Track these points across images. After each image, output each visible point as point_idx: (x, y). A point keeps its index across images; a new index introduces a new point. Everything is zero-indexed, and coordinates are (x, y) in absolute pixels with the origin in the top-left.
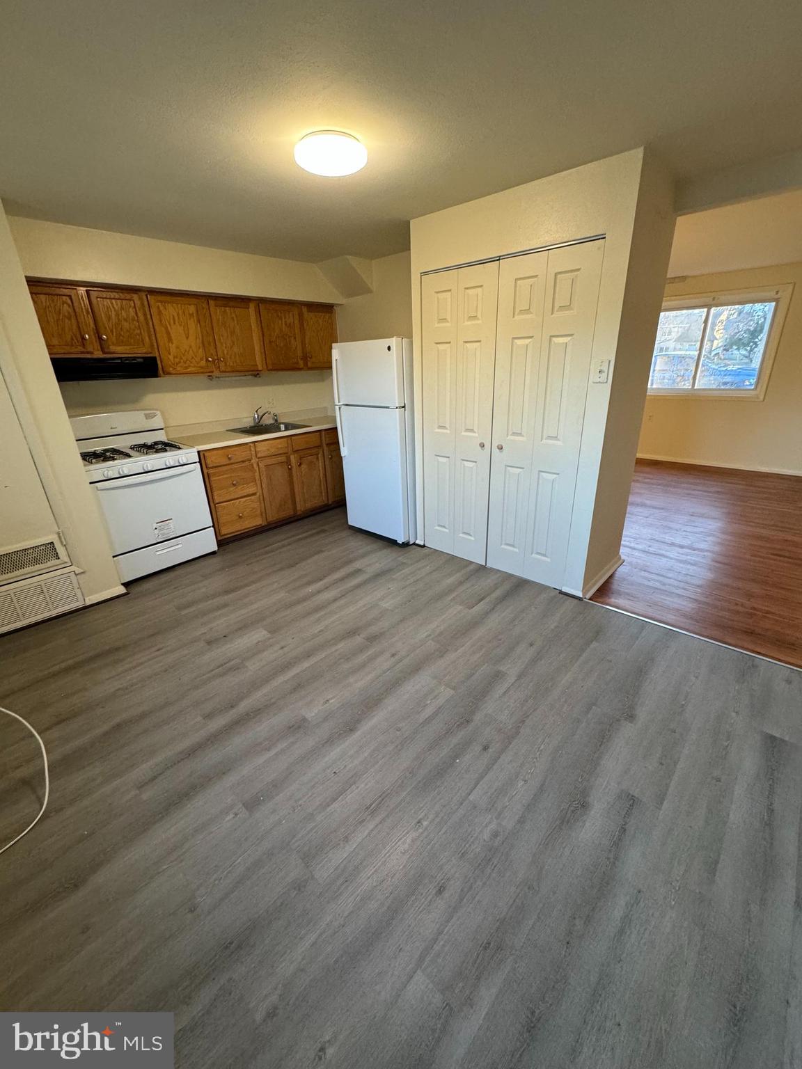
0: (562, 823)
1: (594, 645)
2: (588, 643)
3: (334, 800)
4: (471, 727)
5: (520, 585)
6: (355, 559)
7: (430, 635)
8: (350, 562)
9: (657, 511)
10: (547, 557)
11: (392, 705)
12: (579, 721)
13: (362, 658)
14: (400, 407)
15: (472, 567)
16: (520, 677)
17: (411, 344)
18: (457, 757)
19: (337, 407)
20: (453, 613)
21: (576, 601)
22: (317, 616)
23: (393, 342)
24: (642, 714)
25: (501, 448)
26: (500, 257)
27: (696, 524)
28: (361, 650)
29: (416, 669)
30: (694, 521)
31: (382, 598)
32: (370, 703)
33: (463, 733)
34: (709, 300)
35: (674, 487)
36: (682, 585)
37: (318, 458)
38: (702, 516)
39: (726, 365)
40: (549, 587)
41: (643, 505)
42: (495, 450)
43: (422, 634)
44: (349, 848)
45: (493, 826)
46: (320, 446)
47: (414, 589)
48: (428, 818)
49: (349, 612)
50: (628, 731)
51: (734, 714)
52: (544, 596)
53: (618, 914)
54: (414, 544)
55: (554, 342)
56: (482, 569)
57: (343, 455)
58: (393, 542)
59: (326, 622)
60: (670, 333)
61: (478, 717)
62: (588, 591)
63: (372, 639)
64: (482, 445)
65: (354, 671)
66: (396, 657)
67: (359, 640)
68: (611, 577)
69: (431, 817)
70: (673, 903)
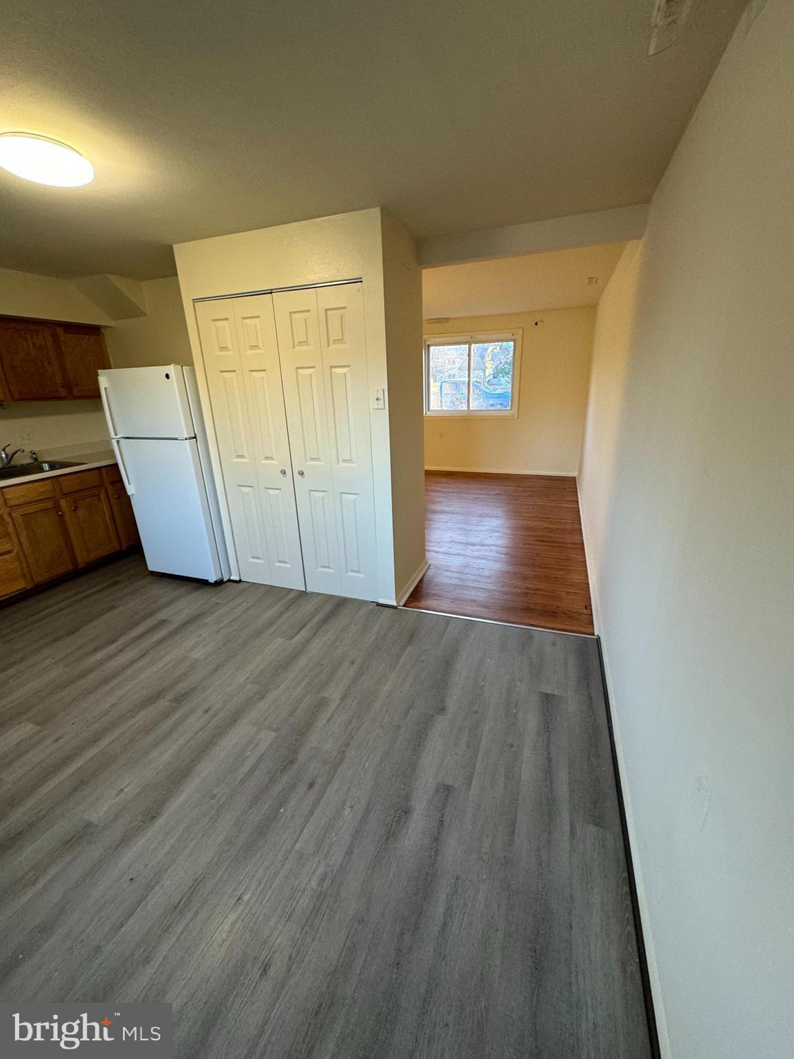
0: (388, 838)
1: (409, 649)
2: (405, 648)
3: (130, 914)
4: (296, 766)
5: (340, 604)
6: (159, 609)
7: (248, 678)
8: (152, 613)
9: (454, 516)
10: (360, 573)
11: (207, 769)
12: (399, 727)
13: (166, 726)
14: (190, 438)
15: (291, 595)
16: (342, 699)
17: (193, 371)
18: (281, 806)
19: (114, 442)
20: (274, 647)
21: (392, 610)
22: (107, 688)
23: (171, 369)
24: (452, 704)
25: (302, 474)
26: (272, 290)
27: (484, 523)
28: (166, 715)
29: (234, 719)
30: (482, 521)
31: (193, 648)
32: (179, 775)
33: (286, 777)
34: (468, 338)
35: (467, 493)
36: (476, 578)
37: (99, 500)
38: (487, 516)
39: (495, 389)
40: (367, 601)
41: (443, 512)
42: (297, 476)
43: (240, 679)
44: (150, 970)
45: (321, 869)
46: (101, 485)
47: (230, 631)
48: (249, 890)
49: (149, 675)
50: (442, 723)
51: (519, 683)
52: (363, 611)
53: (441, 910)
54: (230, 581)
55: (335, 373)
56: (303, 594)
57: (129, 493)
58: (204, 583)
59: (120, 693)
60: (454, 363)
61: (302, 755)
62: (402, 597)
63: (179, 700)
64: (284, 472)
65: (156, 744)
66: (210, 712)
67: (164, 703)
68: (421, 581)
69: (253, 887)
70: (485, 876)
